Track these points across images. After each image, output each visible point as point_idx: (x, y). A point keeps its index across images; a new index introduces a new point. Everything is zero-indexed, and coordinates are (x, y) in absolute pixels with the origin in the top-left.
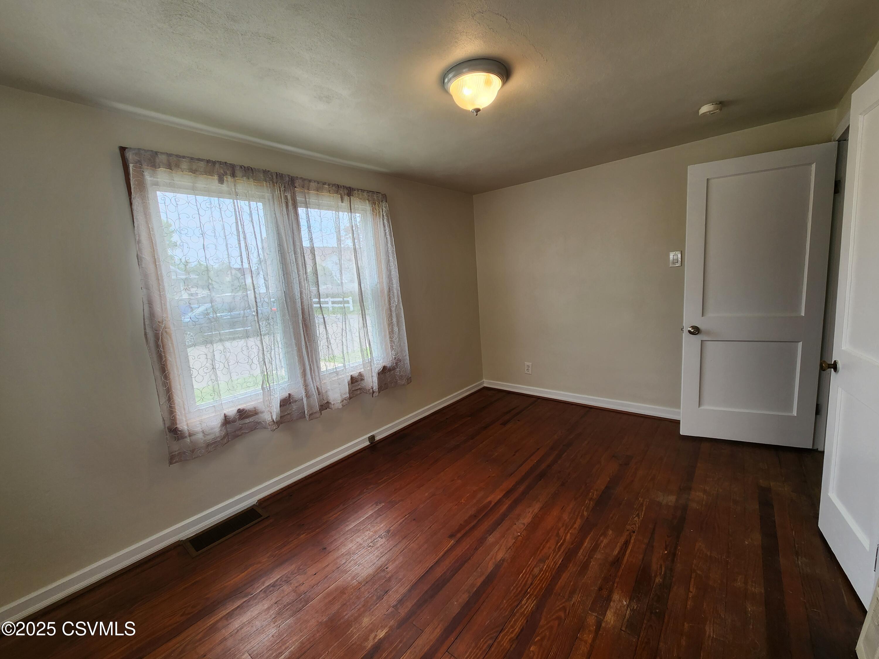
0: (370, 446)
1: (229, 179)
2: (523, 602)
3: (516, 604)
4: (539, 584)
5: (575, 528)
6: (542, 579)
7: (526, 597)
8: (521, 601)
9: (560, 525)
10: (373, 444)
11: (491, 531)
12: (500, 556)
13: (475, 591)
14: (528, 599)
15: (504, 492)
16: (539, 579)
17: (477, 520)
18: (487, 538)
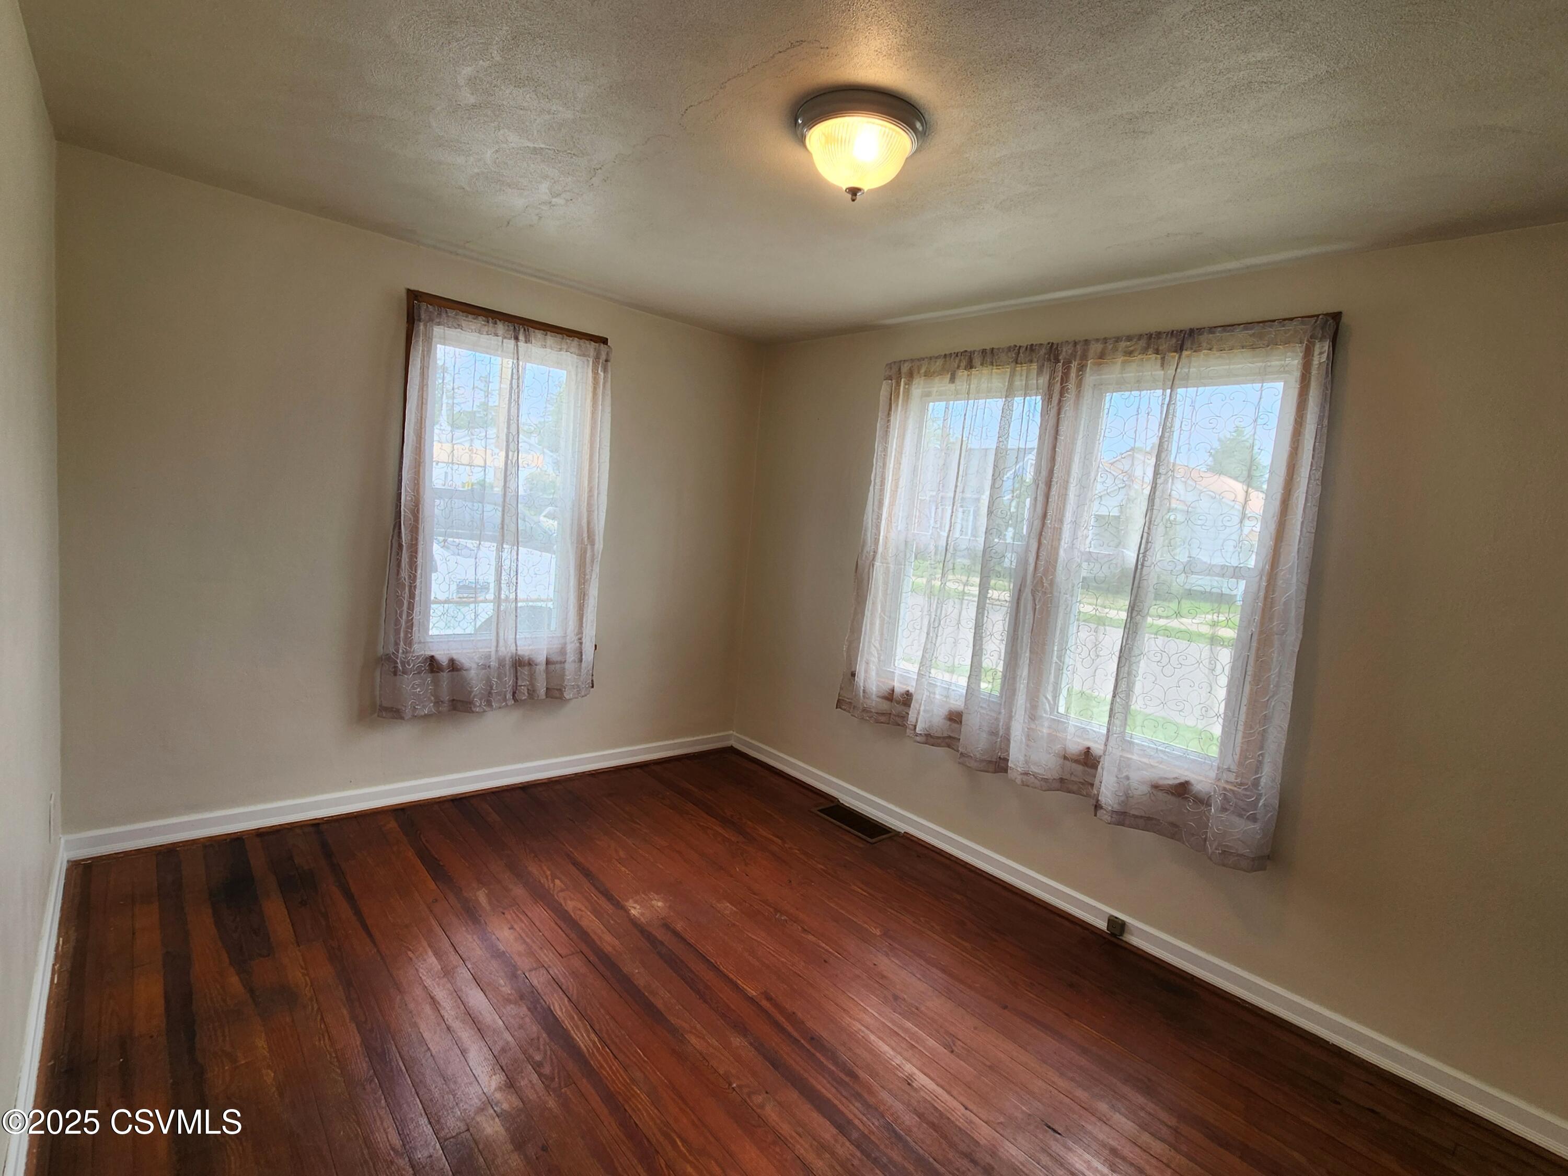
0: (1104, 935)
1: (962, 374)
2: (592, 1035)
3: (598, 1025)
4: (611, 1068)
6: (615, 1075)
7: (599, 1042)
8: (598, 1034)
10: (1113, 939)
12: (694, 1040)
13: (644, 994)
14: (594, 1043)
16: (619, 1073)
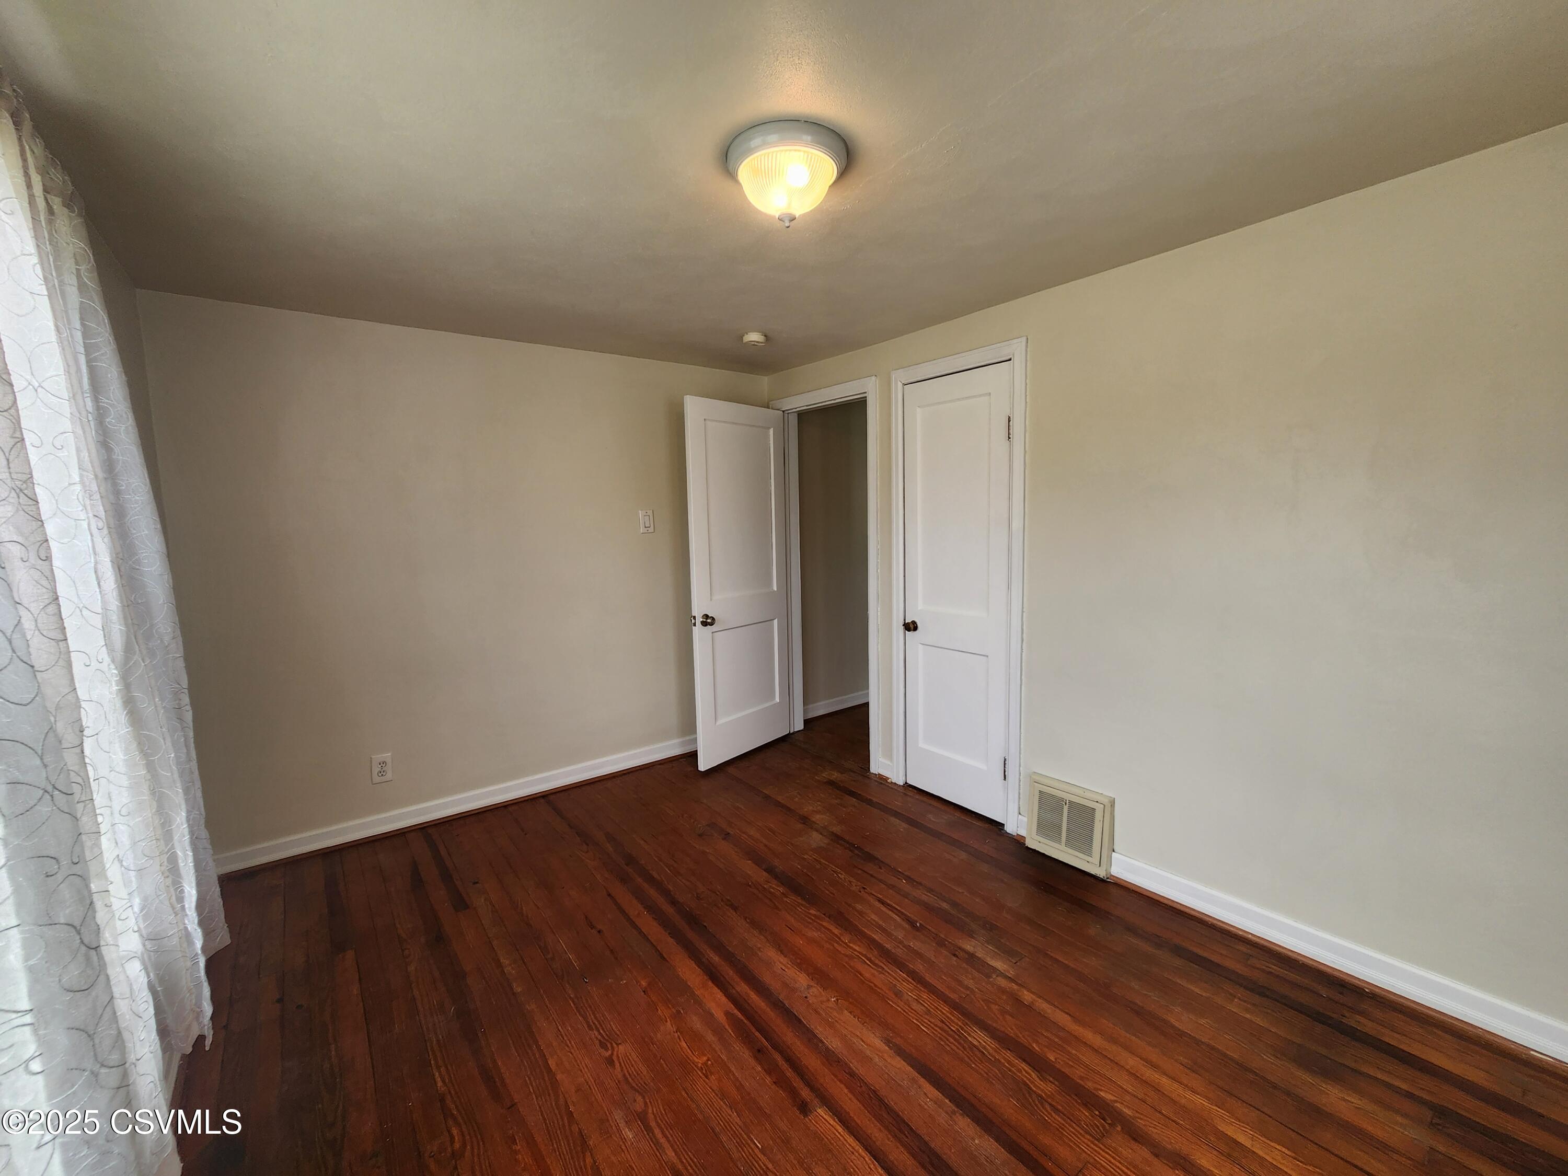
2: (976, 1043)
3: (977, 1053)
4: (943, 1013)
5: (840, 934)
6: (934, 1006)
7: (965, 1036)
8: (975, 1046)
9: (827, 946)
11: (811, 1039)
12: (878, 1043)
14: (970, 1035)
15: (710, 983)
16: (932, 1008)
17: (773, 1051)
18: (827, 1048)
